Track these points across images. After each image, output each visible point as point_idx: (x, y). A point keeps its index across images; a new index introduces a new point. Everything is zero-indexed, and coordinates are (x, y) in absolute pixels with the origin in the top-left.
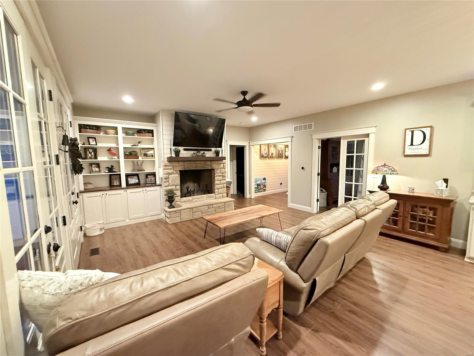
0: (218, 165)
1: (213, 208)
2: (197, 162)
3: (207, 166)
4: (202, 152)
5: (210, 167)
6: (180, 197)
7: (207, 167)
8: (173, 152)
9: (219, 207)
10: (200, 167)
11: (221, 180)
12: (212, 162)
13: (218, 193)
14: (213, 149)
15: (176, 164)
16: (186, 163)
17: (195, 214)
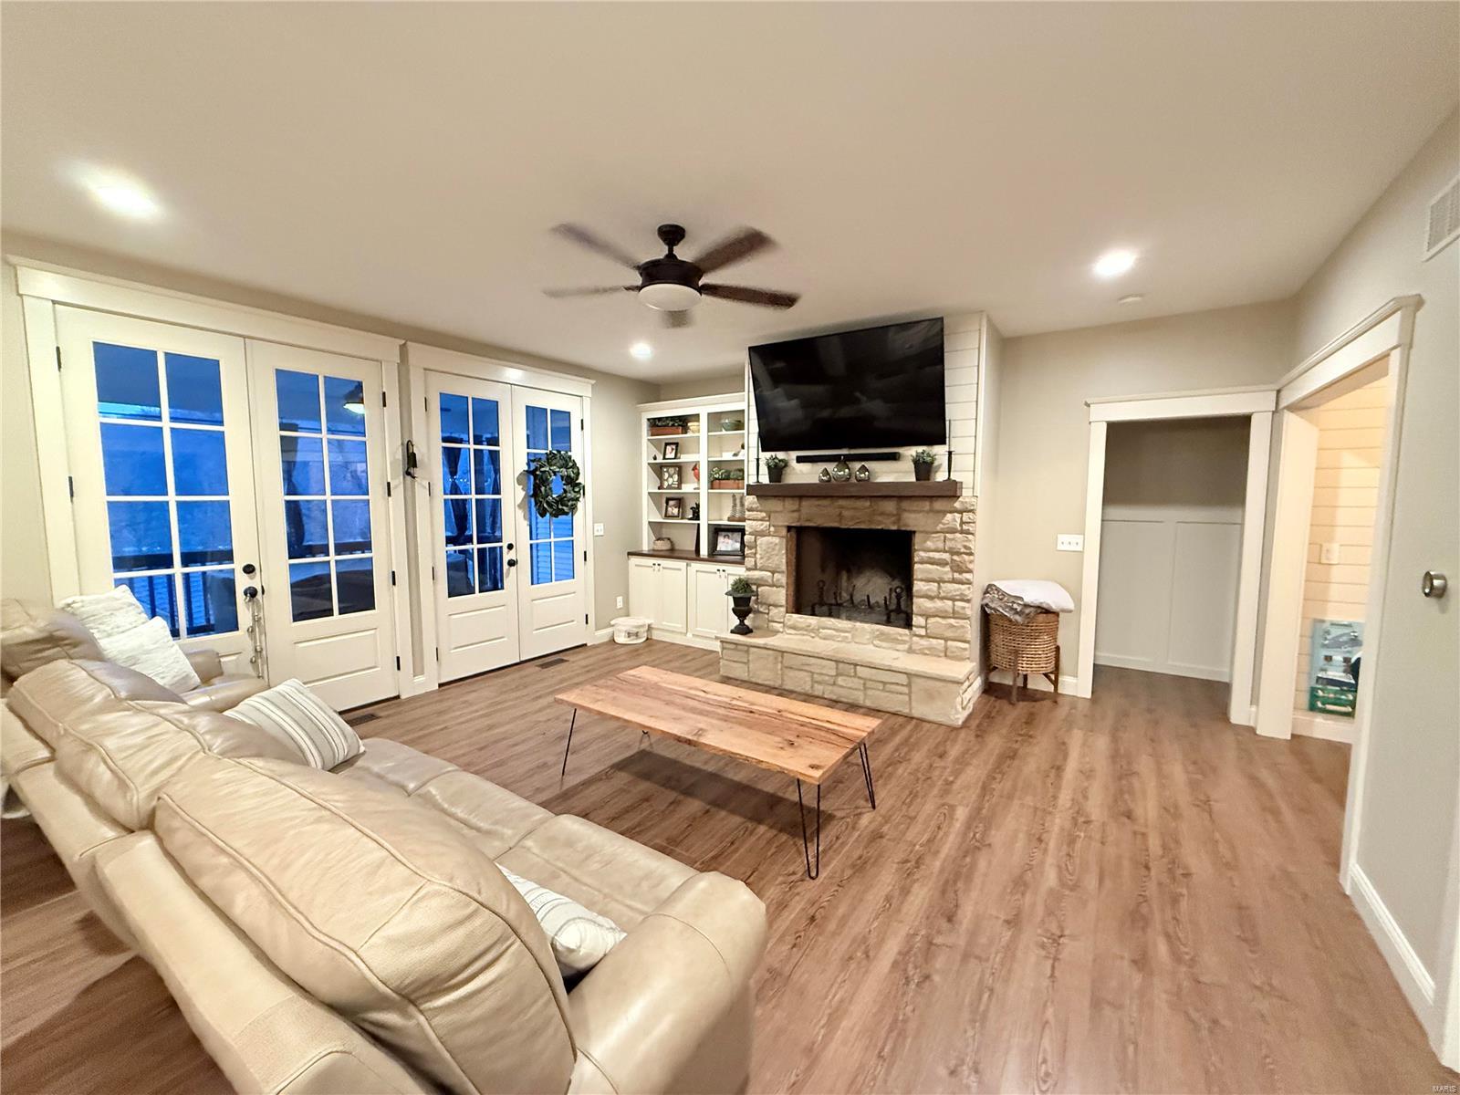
0: (931, 514)
1: (856, 680)
2: (842, 502)
3: (880, 518)
4: (857, 465)
5: (894, 523)
6: (783, 609)
7: (880, 523)
8: (764, 470)
9: (884, 683)
10: (852, 518)
11: (945, 582)
12: (905, 504)
13: (923, 632)
14: (911, 452)
15: (775, 505)
16: (805, 503)
17: (791, 673)
